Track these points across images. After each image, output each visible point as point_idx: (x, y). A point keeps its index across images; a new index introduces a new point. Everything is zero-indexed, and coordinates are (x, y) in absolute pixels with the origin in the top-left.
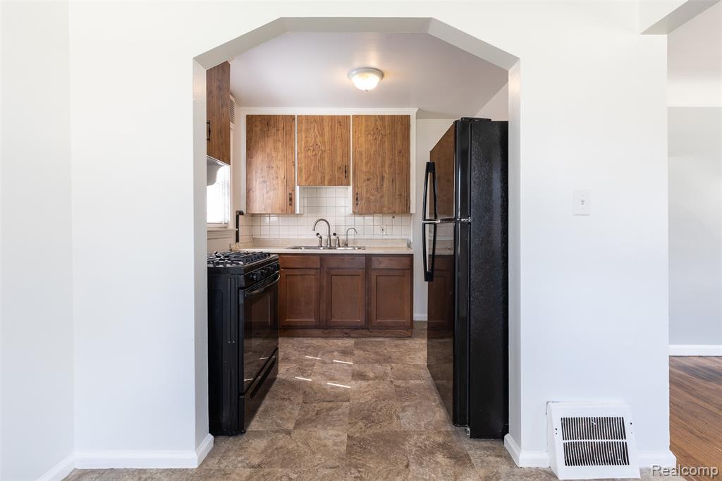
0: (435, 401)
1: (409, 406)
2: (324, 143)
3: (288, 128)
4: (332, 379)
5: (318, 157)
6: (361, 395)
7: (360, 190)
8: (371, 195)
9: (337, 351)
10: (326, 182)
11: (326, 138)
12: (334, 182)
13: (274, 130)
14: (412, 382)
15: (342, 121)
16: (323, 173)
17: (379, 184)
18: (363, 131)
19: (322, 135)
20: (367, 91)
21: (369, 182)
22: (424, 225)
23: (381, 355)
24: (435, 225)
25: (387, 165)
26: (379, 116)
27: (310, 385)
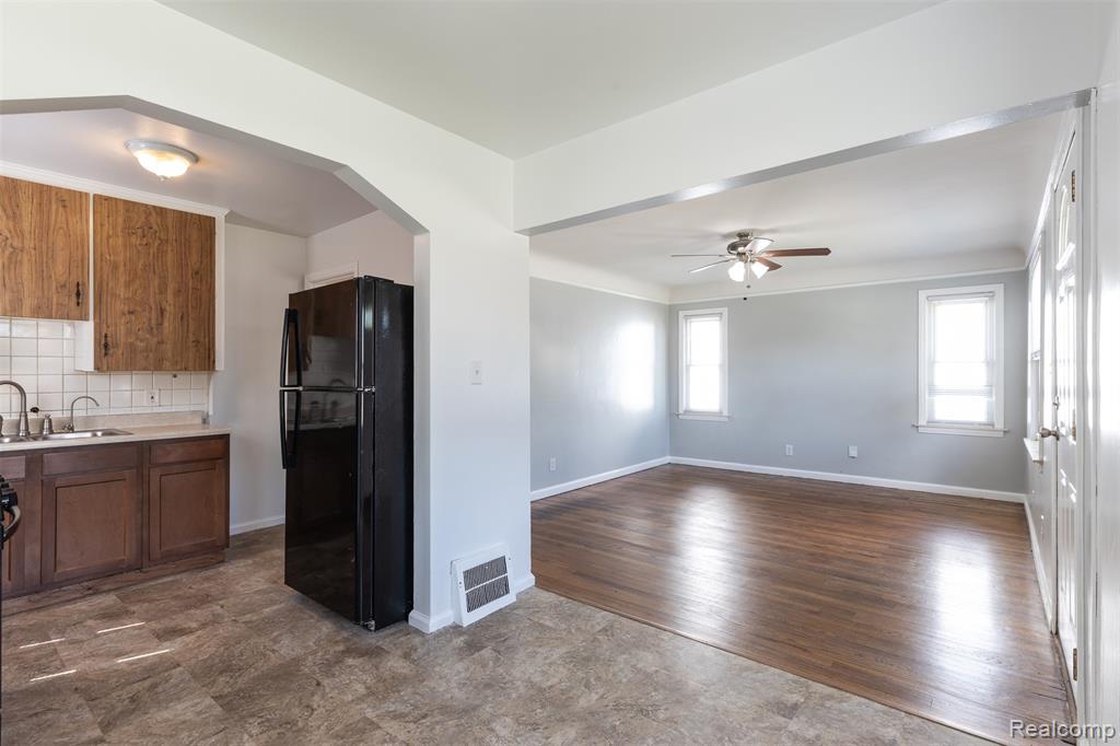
0: (312, 617)
1: (281, 635)
4: (120, 655)
6: (196, 651)
7: (112, 329)
8: (137, 338)
9: (91, 618)
14: (267, 610)
15: (69, 200)
17: (153, 322)
18: (120, 229)
19: (15, 217)
20: (165, 178)
21: (133, 317)
22: (282, 393)
23: (189, 598)
24: (298, 393)
25: (170, 292)
26: (154, 207)
27: (79, 677)
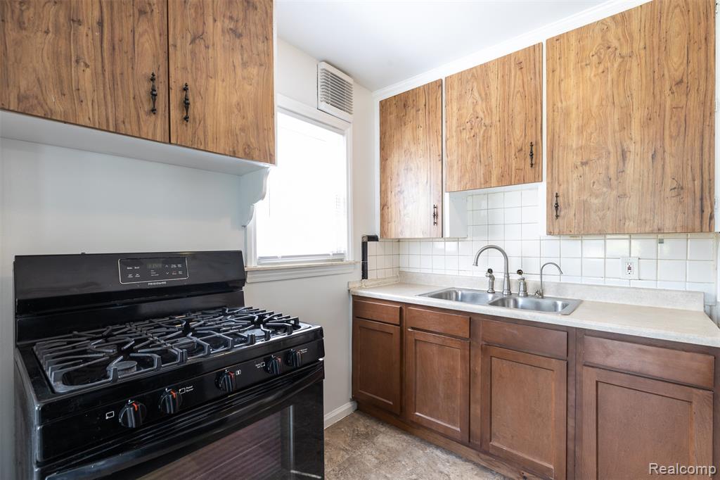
2: (489, 111)
3: (432, 103)
5: (479, 139)
7: (564, 187)
8: (591, 194)
10: (494, 180)
11: (493, 100)
12: (509, 178)
13: (413, 112)
15: (524, 60)
16: (488, 166)
17: (612, 170)
19: (486, 98)
21: (587, 168)
